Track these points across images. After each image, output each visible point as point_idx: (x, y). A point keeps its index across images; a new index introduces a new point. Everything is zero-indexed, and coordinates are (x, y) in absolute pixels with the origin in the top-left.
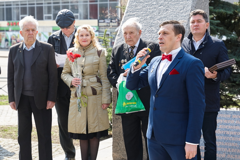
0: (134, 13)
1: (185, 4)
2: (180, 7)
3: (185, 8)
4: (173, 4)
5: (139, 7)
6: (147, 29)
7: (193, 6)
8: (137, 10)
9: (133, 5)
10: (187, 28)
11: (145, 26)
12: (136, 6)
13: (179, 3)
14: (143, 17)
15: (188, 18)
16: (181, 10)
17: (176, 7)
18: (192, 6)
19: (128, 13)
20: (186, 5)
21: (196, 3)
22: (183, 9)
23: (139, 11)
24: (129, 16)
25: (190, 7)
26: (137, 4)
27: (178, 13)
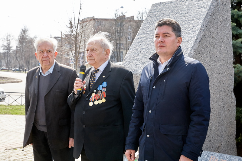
0: (144, 36)
1: (195, 23)
2: (189, 26)
3: (195, 28)
4: (183, 23)
5: (150, 29)
6: (152, 53)
7: (204, 25)
8: (148, 33)
9: (145, 27)
10: (192, 50)
11: (151, 49)
12: (148, 28)
13: (190, 22)
14: (151, 39)
15: (195, 38)
16: (189, 30)
17: (185, 27)
18: (202, 25)
19: (139, 36)
20: (196, 25)
21: (207, 21)
22: (192, 29)
23: (149, 33)
24: (139, 39)
25: (200, 26)
26: (149, 26)
27: (186, 34)
